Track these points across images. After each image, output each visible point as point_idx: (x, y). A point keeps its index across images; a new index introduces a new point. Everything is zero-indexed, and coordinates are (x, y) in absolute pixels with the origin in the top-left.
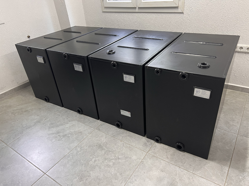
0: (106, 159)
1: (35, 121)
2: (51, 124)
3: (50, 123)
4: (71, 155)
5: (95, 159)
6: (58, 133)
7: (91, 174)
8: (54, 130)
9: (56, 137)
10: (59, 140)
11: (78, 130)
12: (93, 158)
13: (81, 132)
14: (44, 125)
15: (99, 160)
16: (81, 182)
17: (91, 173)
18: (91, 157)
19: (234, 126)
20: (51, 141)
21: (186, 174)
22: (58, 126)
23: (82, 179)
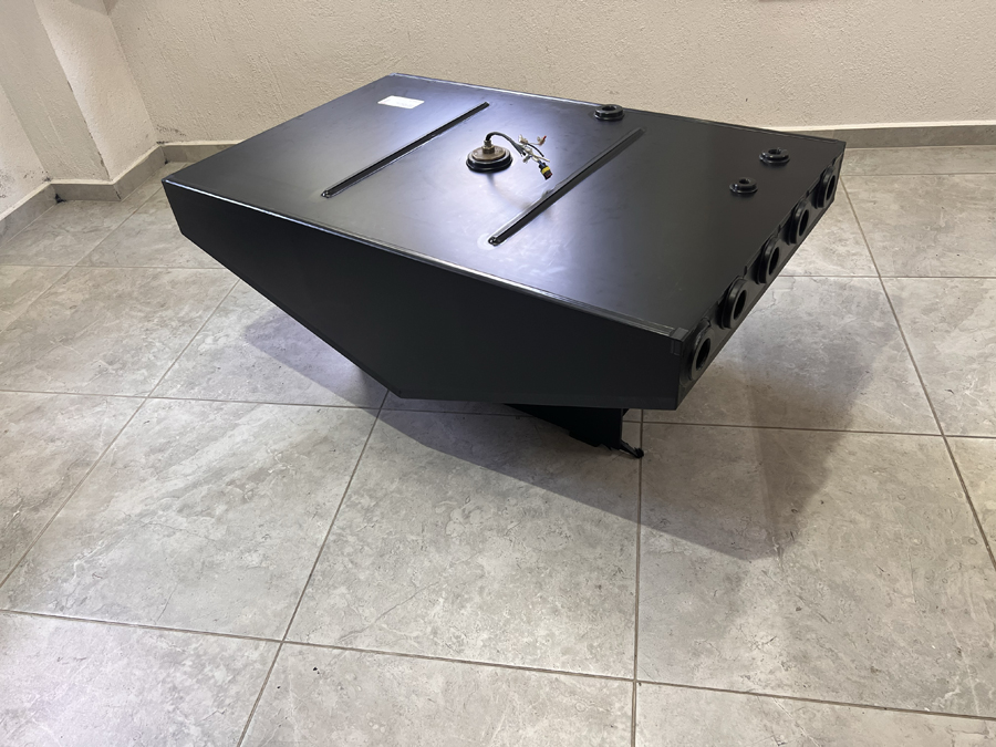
0: (504, 495)
1: (56, 464)
2: (153, 451)
3: (147, 449)
4: (348, 531)
5: (460, 511)
6: (217, 474)
7: (484, 564)
8: (189, 471)
9: (222, 493)
10: (244, 501)
11: (302, 436)
12: (450, 509)
13: (325, 440)
14: (120, 465)
15: (478, 508)
16: (469, 609)
17: (481, 560)
18: (438, 511)
19: (854, 255)
20: (209, 515)
21: (812, 440)
22: (193, 450)
23: (458, 596)
